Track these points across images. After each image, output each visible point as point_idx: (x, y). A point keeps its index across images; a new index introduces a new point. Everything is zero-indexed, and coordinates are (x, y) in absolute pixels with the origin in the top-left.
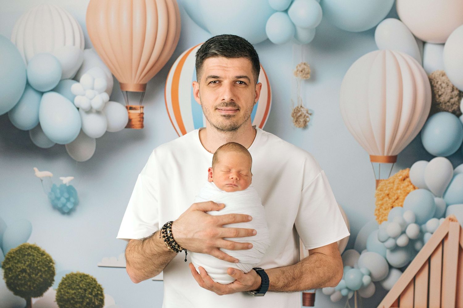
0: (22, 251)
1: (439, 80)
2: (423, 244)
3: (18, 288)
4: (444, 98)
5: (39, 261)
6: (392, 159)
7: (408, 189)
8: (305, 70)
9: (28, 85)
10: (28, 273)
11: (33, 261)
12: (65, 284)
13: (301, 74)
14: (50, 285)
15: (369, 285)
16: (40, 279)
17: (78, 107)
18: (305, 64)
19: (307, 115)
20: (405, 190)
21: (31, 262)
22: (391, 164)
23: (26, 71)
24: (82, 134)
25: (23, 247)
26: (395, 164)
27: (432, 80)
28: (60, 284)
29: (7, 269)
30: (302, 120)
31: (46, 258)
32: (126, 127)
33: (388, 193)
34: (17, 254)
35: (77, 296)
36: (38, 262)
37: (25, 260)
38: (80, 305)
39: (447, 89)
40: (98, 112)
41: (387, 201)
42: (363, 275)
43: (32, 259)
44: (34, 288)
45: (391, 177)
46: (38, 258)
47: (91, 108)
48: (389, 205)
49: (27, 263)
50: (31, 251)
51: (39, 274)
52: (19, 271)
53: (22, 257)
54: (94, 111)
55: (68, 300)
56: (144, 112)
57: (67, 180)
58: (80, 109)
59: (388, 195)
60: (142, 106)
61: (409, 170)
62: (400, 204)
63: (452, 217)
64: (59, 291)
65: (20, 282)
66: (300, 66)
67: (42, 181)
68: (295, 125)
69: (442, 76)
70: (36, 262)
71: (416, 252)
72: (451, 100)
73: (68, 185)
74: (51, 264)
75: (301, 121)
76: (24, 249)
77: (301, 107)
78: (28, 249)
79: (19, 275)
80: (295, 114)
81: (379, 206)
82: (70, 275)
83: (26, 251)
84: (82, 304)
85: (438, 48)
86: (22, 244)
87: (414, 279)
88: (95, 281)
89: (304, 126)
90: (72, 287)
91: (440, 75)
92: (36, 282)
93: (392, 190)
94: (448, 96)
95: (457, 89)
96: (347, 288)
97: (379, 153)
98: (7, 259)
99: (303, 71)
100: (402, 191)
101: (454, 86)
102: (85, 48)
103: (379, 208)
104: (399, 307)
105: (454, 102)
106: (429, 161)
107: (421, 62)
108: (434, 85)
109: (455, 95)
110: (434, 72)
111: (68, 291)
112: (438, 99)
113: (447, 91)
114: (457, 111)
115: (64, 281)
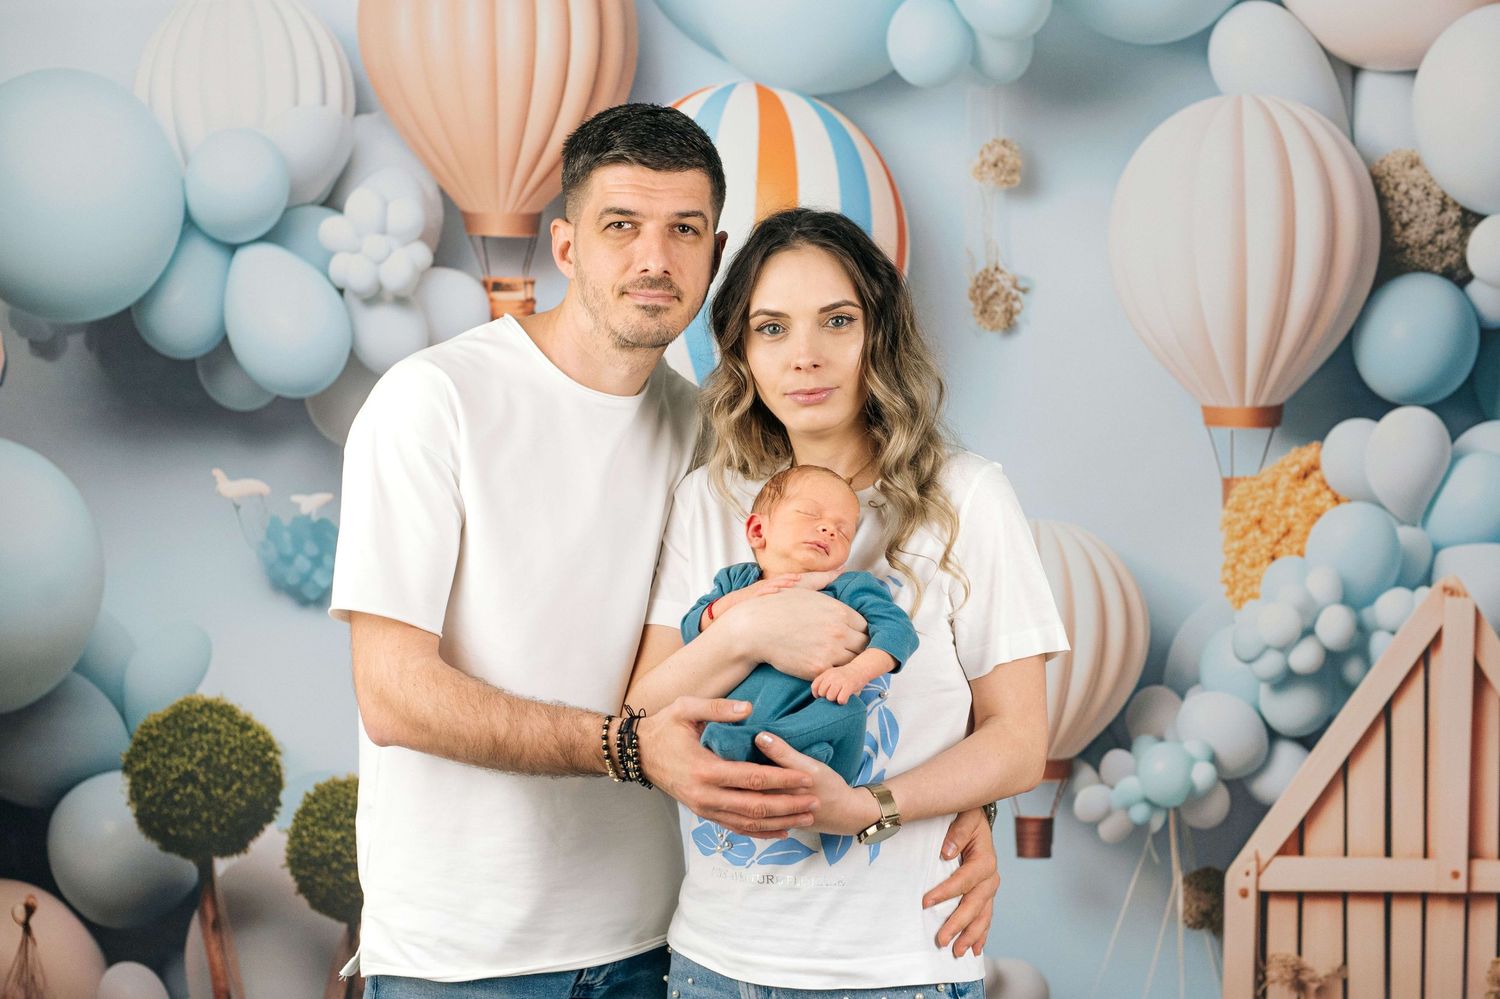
0: (183, 719)
1: (1403, 180)
2: (1368, 664)
3: (171, 831)
4: (1417, 233)
5: (236, 747)
6: (1270, 417)
7: (1318, 502)
8: (1006, 159)
9: (189, 224)
10: (202, 785)
11: (216, 749)
12: (312, 814)
13: (993, 172)
14: (269, 818)
15: (1209, 793)
16: (238, 800)
17: (340, 285)
18: (1004, 143)
19: (1014, 292)
20: (1308, 508)
21: (211, 750)
22: (1266, 431)
23: (183, 182)
24: (355, 368)
25: (185, 708)
26: (1278, 430)
27: (1382, 178)
28: (297, 815)
29: (138, 773)
30: (999, 308)
31: (254, 737)
33: (1259, 517)
34: (169, 728)
36: (232, 751)
37: (193, 746)
39: (1426, 203)
40: (401, 301)
41: (1255, 539)
42: (1192, 761)
43: (213, 741)
44: (222, 828)
45: (1266, 468)
46: (231, 739)
47: (380, 287)
48: (1263, 551)
49: (199, 754)
50: (208, 717)
51: (235, 788)
52: (175, 780)
53: (184, 737)
54: (389, 297)
55: (323, 861)
56: (537, 297)
57: (312, 504)
58: (346, 293)
59: (1259, 522)
60: (529, 279)
61: (1321, 447)
62: (1296, 548)
63: (1451, 583)
64: (295, 835)
65: (176, 813)
66: (990, 149)
67: (237, 507)
68: (980, 323)
69: (1412, 167)
70: (226, 752)
71: (1348, 689)
72: (1440, 237)
73: (315, 518)
74: (271, 754)
75: (996, 312)
76: (187, 712)
77: (997, 269)
78: (201, 711)
79: (175, 790)
80: (978, 292)
81: (1233, 554)
82: (327, 784)
83: (195, 720)
85: (1396, 82)
86: (181, 699)
87: (1344, 770)
89: (1006, 326)
90: (333, 823)
91: (1403, 164)
92: (227, 810)
93: (1269, 507)
94: (1430, 225)
95: (1455, 204)
96: (1147, 801)
97: (1229, 400)
98: (139, 743)
99: (1000, 165)
100: (1299, 511)
101: (1445, 196)
102: (358, 111)
103: (1234, 561)
104: (1301, 852)
105: (1448, 241)
106: (1377, 417)
107: (1348, 128)
108: (1388, 195)
109: (1450, 222)
110: (1387, 155)
111: (323, 833)
112: (1399, 236)
113: (1426, 210)
114: (1458, 268)
115: (310, 803)
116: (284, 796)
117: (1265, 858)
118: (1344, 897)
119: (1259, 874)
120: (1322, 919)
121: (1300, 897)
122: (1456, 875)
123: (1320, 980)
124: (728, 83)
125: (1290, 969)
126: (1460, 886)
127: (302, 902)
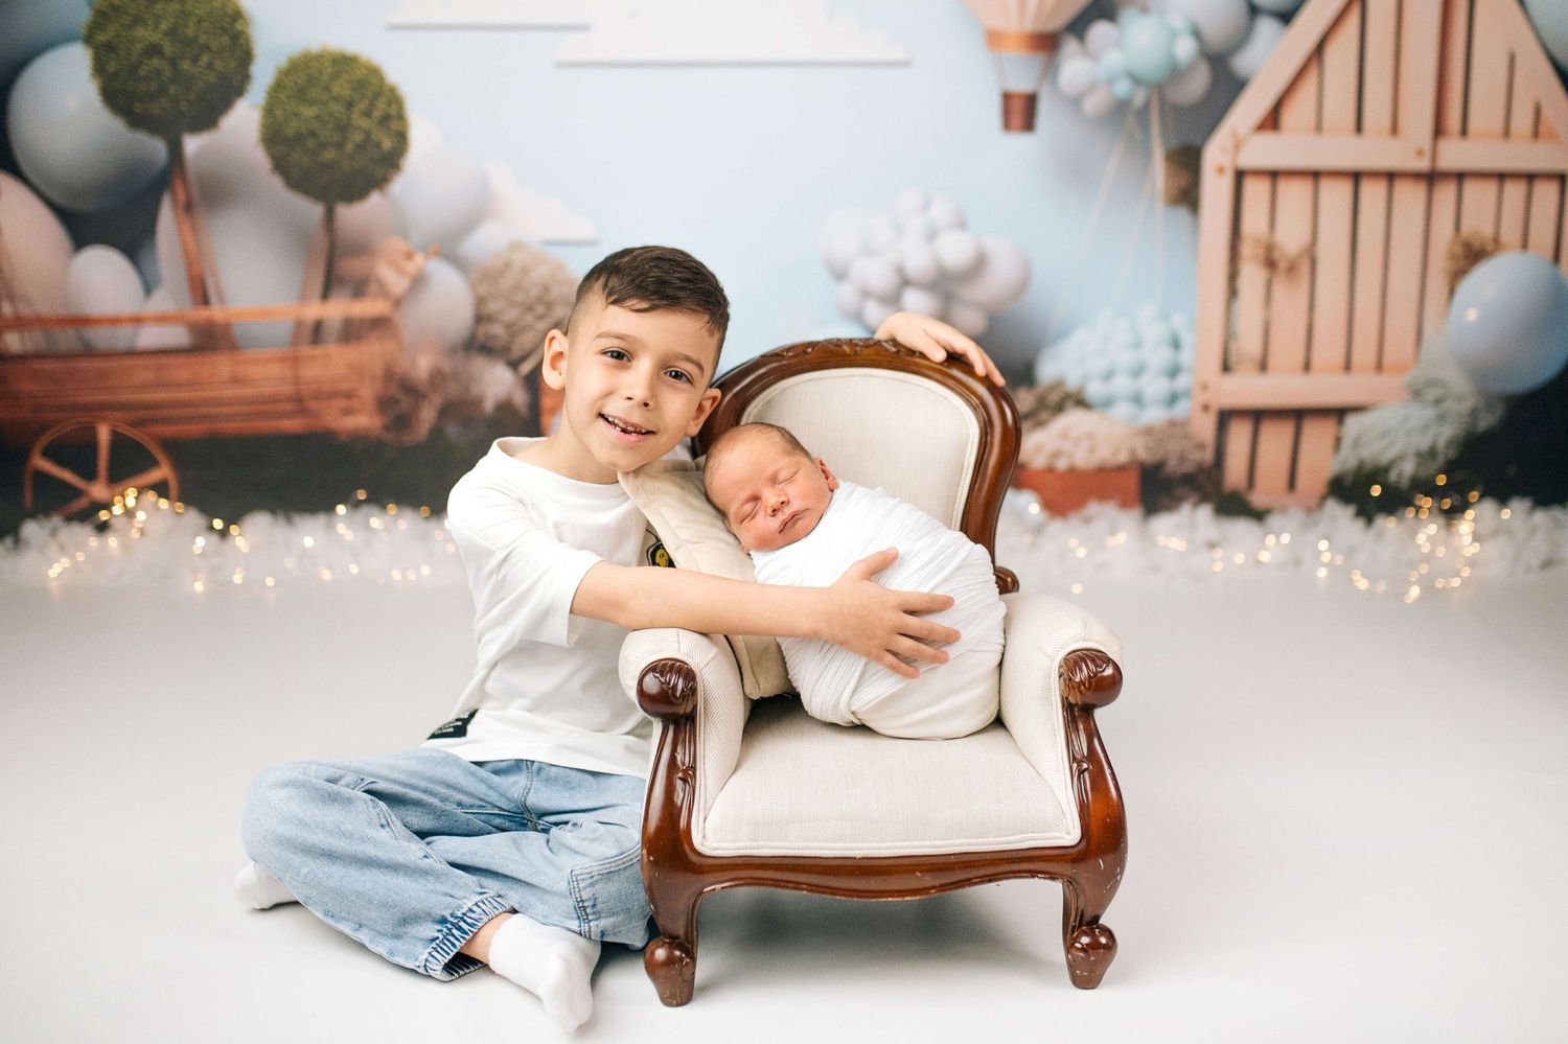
3: (138, 108)
5: (202, 18)
10: (168, 58)
11: (182, 20)
12: (286, 89)
14: (241, 92)
15: (1191, 68)
16: (207, 74)
21: (176, 21)
28: (269, 91)
29: (101, 45)
36: (199, 22)
37: (158, 16)
38: (335, 154)
42: (1173, 35)
44: (190, 104)
49: (164, 26)
51: (203, 61)
52: (140, 51)
55: (299, 139)
64: (269, 110)
65: (142, 88)
70: (192, 23)
74: (240, 25)
79: (140, 63)
82: (299, 57)
84: (340, 151)
87: (1319, 50)
90: (308, 97)
92: (195, 86)
96: (1130, 75)
98: (100, 12)
104: (1278, 129)
111: (297, 108)
115: (282, 78)
116: (255, 69)
117: (1242, 134)
118: (1315, 175)
119: (1236, 152)
120: (1294, 194)
121: (1274, 175)
123: (1291, 259)
125: (1262, 246)
126: (1423, 165)
127: (276, 183)
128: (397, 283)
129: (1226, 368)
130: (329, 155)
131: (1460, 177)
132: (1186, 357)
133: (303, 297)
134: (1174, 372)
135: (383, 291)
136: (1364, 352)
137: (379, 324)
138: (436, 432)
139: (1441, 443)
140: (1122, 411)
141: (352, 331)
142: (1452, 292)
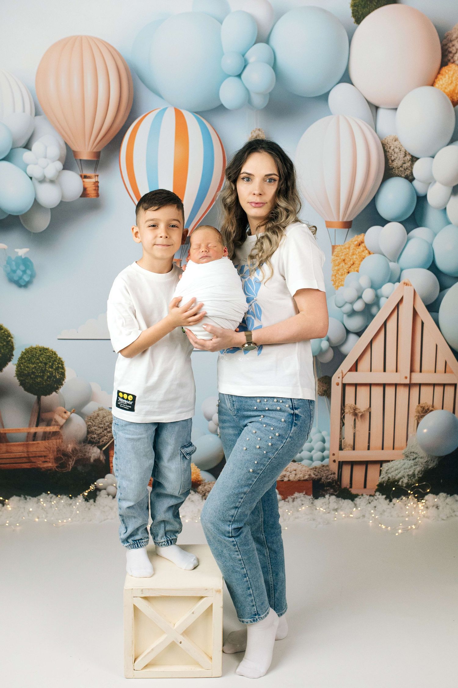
1: (392, 145)
2: (379, 308)
4: (397, 163)
6: (348, 225)
12: (24, 359)
14: (10, 360)
15: (327, 351)
17: (31, 176)
18: (259, 130)
20: (360, 256)
22: (348, 229)
24: (36, 204)
26: (350, 229)
27: (385, 145)
28: (19, 359)
31: (3, 332)
32: (81, 196)
33: (344, 259)
35: (37, 370)
38: (41, 379)
39: (400, 153)
40: (52, 182)
41: (343, 266)
45: (347, 242)
47: (45, 177)
48: (345, 270)
54: (48, 180)
55: (28, 375)
56: (99, 180)
57: (22, 252)
58: (33, 179)
59: (344, 260)
60: (96, 174)
61: (365, 235)
62: (356, 269)
63: (406, 281)
64: (19, 366)
66: (255, 132)
69: (395, 141)
71: (373, 316)
72: (404, 165)
73: (23, 257)
74: (10, 338)
81: (335, 271)
82: (29, 348)
84: (43, 378)
85: (391, 112)
87: (371, 343)
88: (55, 354)
90: (32, 362)
91: (392, 140)
93: (347, 255)
94: (401, 161)
95: (409, 154)
97: (334, 219)
100: (357, 257)
101: (406, 151)
102: (36, 115)
103: (336, 273)
104: (356, 371)
105: (407, 167)
106: (383, 226)
107: (374, 128)
108: (387, 150)
109: (407, 160)
110: (387, 137)
111: (28, 365)
112: (391, 164)
113: (399, 156)
114: (410, 176)
115: (23, 355)
116: (14, 353)
117: (344, 373)
118: (370, 385)
119: (343, 378)
120: (363, 392)
121: (356, 385)
122: (406, 378)
123: (362, 413)
124: (165, 107)
125: (352, 409)
126: (407, 381)
127: (22, 388)
128: (62, 421)
129: (341, 449)
130: (39, 380)
131: (420, 385)
132: (327, 445)
133: (30, 425)
134: (323, 450)
135: (57, 423)
136: (388, 442)
137: (55, 434)
138: (74, 468)
139: (416, 472)
140: (306, 462)
141: (46, 436)
142: (418, 424)
